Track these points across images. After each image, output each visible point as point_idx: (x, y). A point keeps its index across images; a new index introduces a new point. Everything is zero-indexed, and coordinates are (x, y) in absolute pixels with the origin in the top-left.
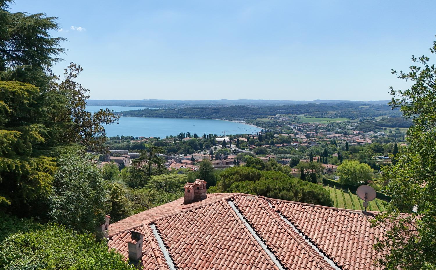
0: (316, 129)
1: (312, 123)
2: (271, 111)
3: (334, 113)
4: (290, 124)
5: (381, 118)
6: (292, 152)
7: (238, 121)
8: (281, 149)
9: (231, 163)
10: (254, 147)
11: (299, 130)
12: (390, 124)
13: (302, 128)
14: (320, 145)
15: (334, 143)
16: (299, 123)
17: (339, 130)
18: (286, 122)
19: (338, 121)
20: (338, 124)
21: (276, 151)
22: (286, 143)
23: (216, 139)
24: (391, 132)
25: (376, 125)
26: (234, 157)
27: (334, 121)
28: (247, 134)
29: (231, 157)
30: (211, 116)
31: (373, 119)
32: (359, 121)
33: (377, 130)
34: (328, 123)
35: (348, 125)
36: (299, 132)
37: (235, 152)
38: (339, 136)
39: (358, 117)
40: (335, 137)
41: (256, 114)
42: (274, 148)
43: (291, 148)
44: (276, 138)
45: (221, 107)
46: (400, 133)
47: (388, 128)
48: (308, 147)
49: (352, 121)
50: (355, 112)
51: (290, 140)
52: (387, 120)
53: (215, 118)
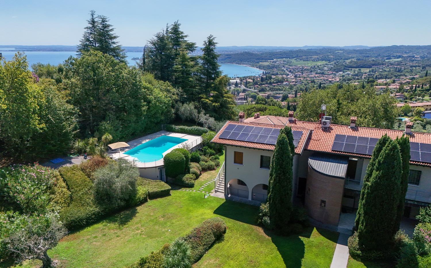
0: (302, 71)
1: (300, 66)
2: (270, 56)
3: (316, 57)
4: (284, 66)
5: (349, 61)
6: (284, 89)
7: (245, 65)
8: (276, 87)
9: (241, 99)
10: (258, 87)
11: (290, 71)
12: (355, 65)
13: (292, 70)
14: (303, 84)
15: (313, 82)
16: (291, 66)
17: (319, 71)
18: (281, 65)
19: (319, 63)
20: (318, 66)
21: (273, 89)
22: (280, 83)
23: (230, 81)
24: (354, 72)
25: (346, 67)
26: (243, 94)
27: (316, 64)
28: (252, 76)
29: (242, 95)
30: (225, 61)
31: (344, 62)
32: (334, 63)
33: (345, 71)
34: (311, 65)
35: (326, 67)
36: (290, 73)
37: (244, 91)
38: (318, 76)
39: (333, 60)
40: (315, 76)
41: (259, 59)
42: (271, 87)
43: (283, 87)
44: (274, 79)
45: (232, 53)
46: (361, 72)
47: (353, 69)
48: (295, 85)
49: (329, 63)
50: (332, 56)
51: (283, 80)
52: (353, 63)
53: (228, 63)
